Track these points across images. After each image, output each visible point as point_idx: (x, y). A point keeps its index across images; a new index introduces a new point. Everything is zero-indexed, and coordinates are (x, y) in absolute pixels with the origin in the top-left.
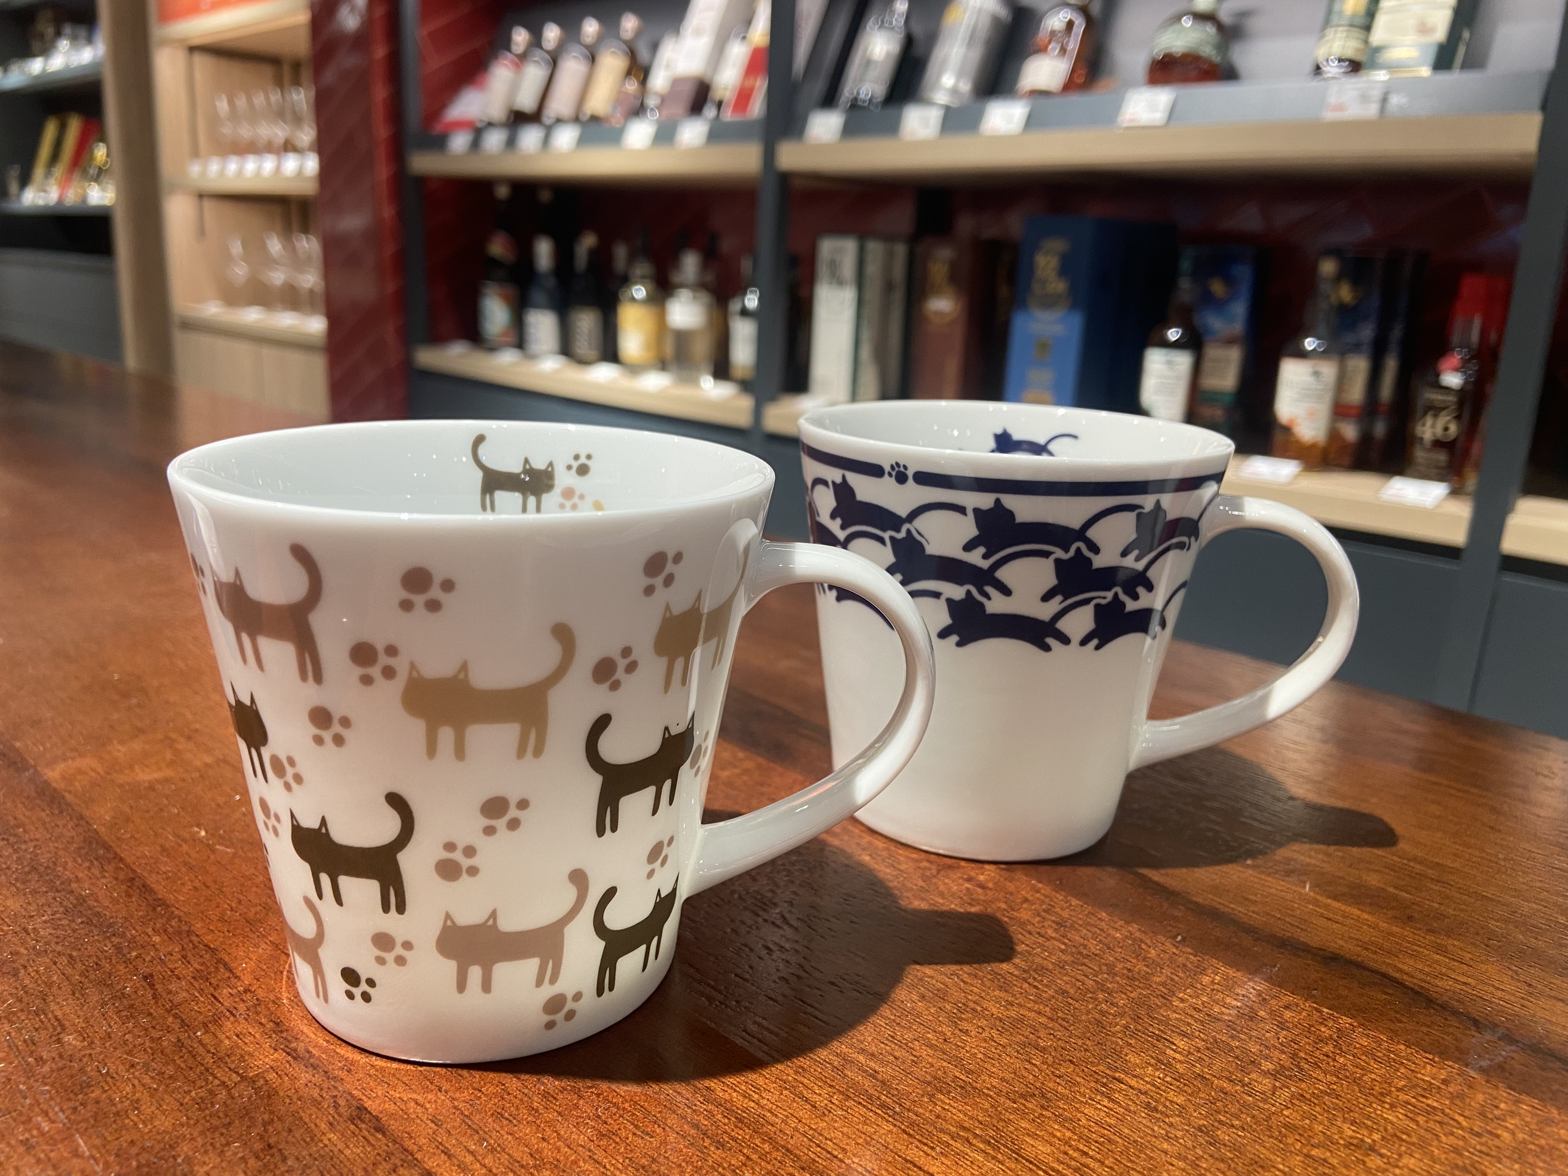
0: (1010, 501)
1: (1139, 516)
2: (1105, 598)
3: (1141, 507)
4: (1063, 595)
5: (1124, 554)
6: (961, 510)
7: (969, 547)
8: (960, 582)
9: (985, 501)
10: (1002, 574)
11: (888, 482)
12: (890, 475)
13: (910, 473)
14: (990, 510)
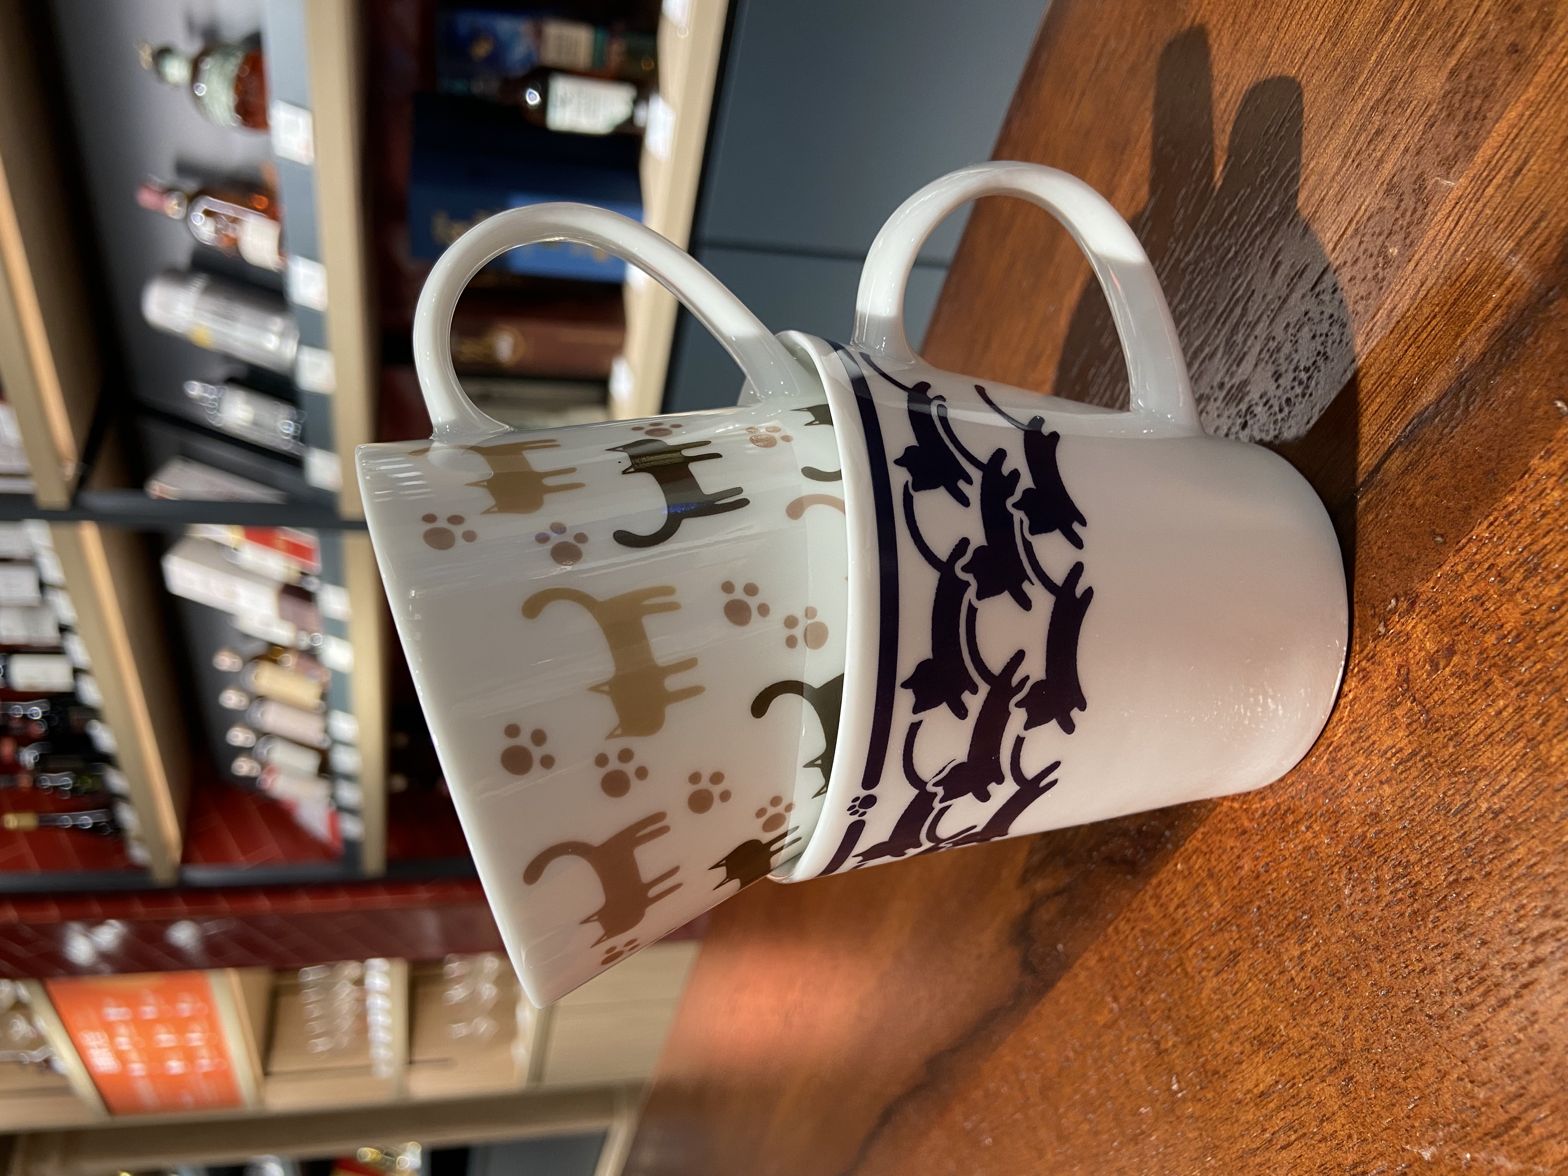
0: (905, 668)
1: (917, 489)
2: (1022, 522)
3: (906, 486)
4: (1023, 581)
5: (964, 501)
6: (914, 728)
7: (961, 712)
8: (1006, 715)
9: (904, 700)
10: (996, 665)
11: (871, 815)
12: (864, 814)
13: (864, 793)
14: (916, 693)
